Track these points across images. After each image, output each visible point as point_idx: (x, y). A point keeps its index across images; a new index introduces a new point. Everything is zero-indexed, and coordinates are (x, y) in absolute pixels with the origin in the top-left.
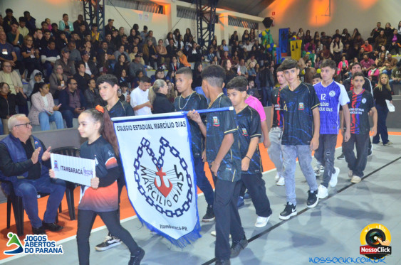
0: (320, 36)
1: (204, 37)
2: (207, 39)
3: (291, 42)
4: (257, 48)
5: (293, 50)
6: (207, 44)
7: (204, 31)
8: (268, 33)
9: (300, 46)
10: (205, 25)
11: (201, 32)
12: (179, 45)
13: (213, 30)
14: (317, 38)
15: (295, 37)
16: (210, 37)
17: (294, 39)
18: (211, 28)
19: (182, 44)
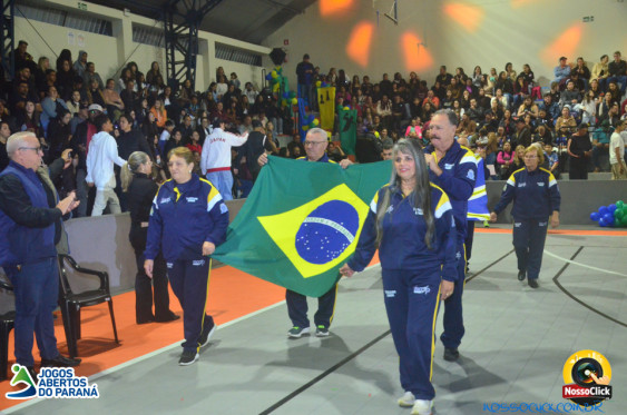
0: (361, 82)
1: (177, 78)
3: (319, 90)
4: (265, 98)
5: (322, 102)
7: (178, 68)
8: (279, 73)
9: (333, 96)
10: (179, 56)
11: (173, 69)
13: (194, 66)
14: (357, 86)
18: (190, 63)
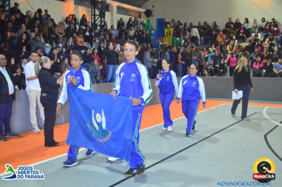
1: (96, 22)
2: (99, 23)
3: (165, 30)
4: (138, 33)
5: (167, 36)
6: (99, 28)
7: (97, 17)
8: (148, 21)
9: (172, 33)
10: (97, 12)
11: (94, 18)
12: (75, 27)
13: (104, 17)
14: (186, 28)
15: (169, 26)
16: (101, 23)
17: (167, 27)
18: (102, 15)
19: (77, 27)
